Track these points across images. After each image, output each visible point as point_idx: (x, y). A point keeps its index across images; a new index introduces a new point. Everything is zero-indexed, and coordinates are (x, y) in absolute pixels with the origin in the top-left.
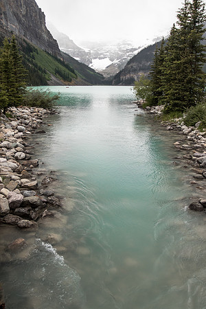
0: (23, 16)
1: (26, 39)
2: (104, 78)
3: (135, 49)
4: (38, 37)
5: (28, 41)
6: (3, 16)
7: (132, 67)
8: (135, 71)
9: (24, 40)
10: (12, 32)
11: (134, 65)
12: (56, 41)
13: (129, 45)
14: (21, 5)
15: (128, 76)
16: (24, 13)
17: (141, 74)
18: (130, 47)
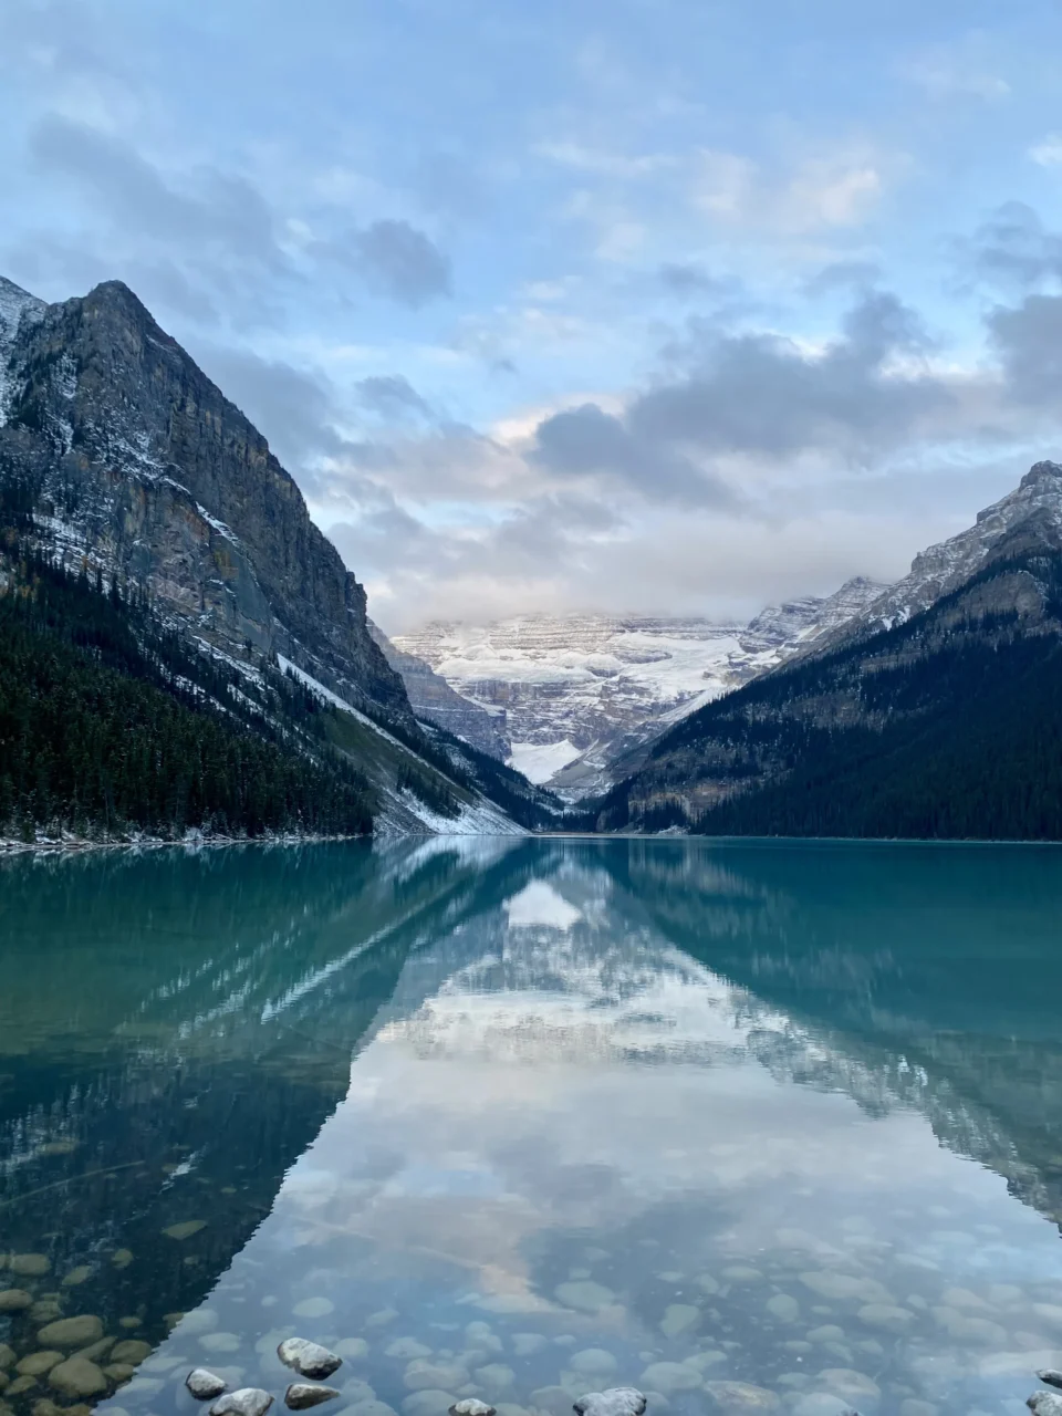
0: (290, 596)
1: (294, 668)
3: (666, 707)
5: (304, 677)
7: (670, 766)
8: (680, 779)
9: (289, 671)
10: (247, 646)
11: (680, 758)
12: (397, 676)
13: (642, 692)
14: (287, 563)
15: (656, 799)
16: (295, 587)
17: (707, 792)
18: (646, 701)
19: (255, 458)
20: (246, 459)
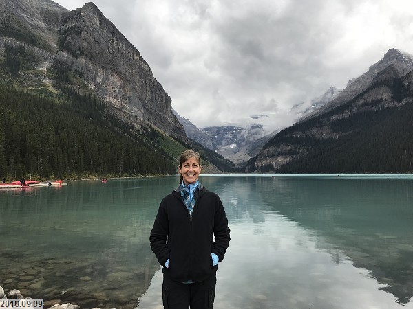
0: (148, 101)
1: (150, 124)
2: (234, 165)
4: (163, 122)
5: (153, 126)
6: (127, 101)
7: (268, 152)
8: (272, 156)
9: (148, 125)
10: (136, 117)
11: (272, 149)
12: (182, 125)
14: (147, 90)
15: (264, 162)
16: (149, 98)
17: (281, 160)
19: (136, 57)
20: (133, 58)
